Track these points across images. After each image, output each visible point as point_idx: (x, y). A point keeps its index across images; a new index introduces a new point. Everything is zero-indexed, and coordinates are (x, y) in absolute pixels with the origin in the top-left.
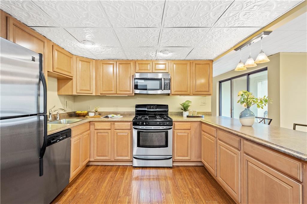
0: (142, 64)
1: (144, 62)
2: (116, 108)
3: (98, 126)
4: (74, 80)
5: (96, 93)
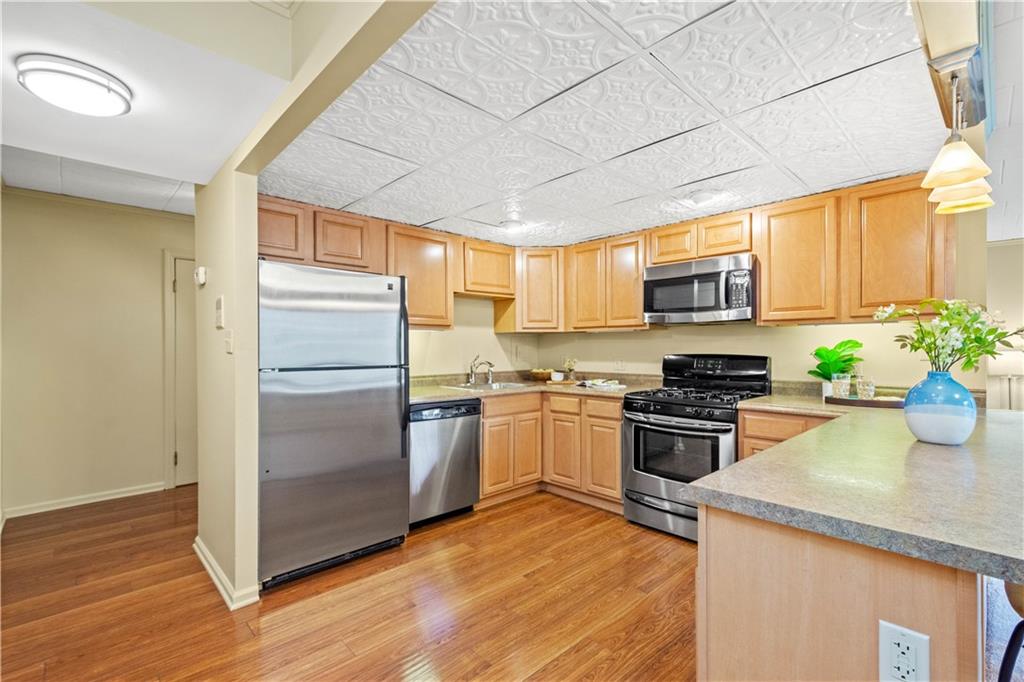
0: (668, 236)
1: (674, 231)
2: (620, 363)
3: (557, 403)
4: (518, 301)
5: (566, 326)
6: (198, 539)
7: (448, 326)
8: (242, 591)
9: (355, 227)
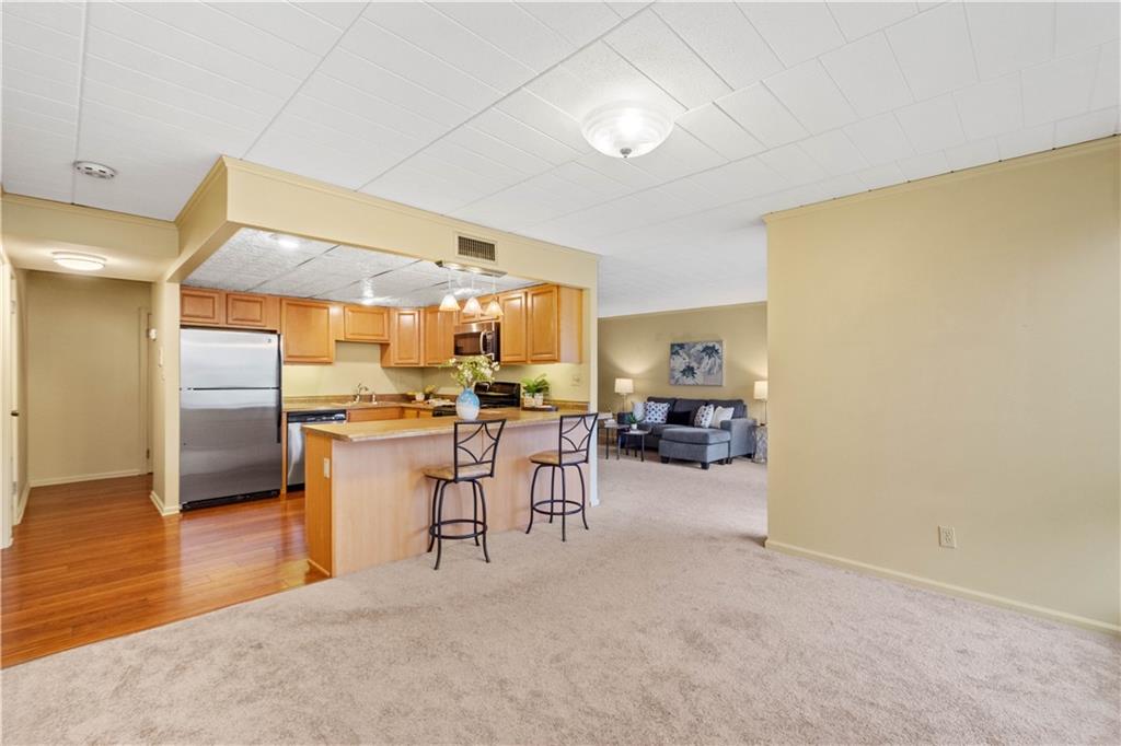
4: (392, 345)
5: (425, 362)
6: (153, 493)
7: (330, 363)
8: (170, 506)
9: (257, 302)
